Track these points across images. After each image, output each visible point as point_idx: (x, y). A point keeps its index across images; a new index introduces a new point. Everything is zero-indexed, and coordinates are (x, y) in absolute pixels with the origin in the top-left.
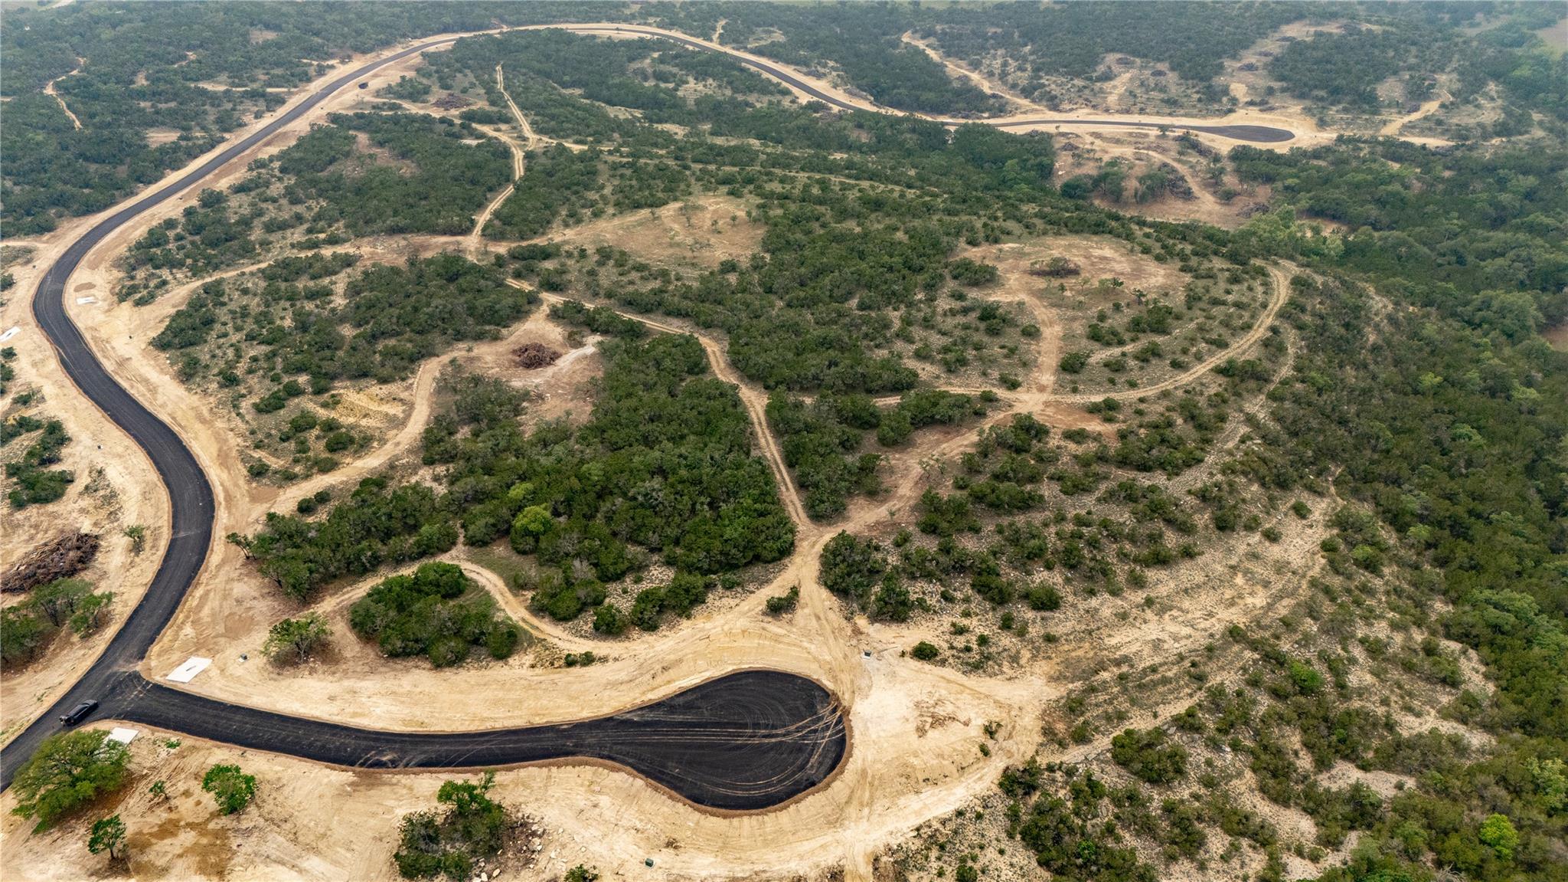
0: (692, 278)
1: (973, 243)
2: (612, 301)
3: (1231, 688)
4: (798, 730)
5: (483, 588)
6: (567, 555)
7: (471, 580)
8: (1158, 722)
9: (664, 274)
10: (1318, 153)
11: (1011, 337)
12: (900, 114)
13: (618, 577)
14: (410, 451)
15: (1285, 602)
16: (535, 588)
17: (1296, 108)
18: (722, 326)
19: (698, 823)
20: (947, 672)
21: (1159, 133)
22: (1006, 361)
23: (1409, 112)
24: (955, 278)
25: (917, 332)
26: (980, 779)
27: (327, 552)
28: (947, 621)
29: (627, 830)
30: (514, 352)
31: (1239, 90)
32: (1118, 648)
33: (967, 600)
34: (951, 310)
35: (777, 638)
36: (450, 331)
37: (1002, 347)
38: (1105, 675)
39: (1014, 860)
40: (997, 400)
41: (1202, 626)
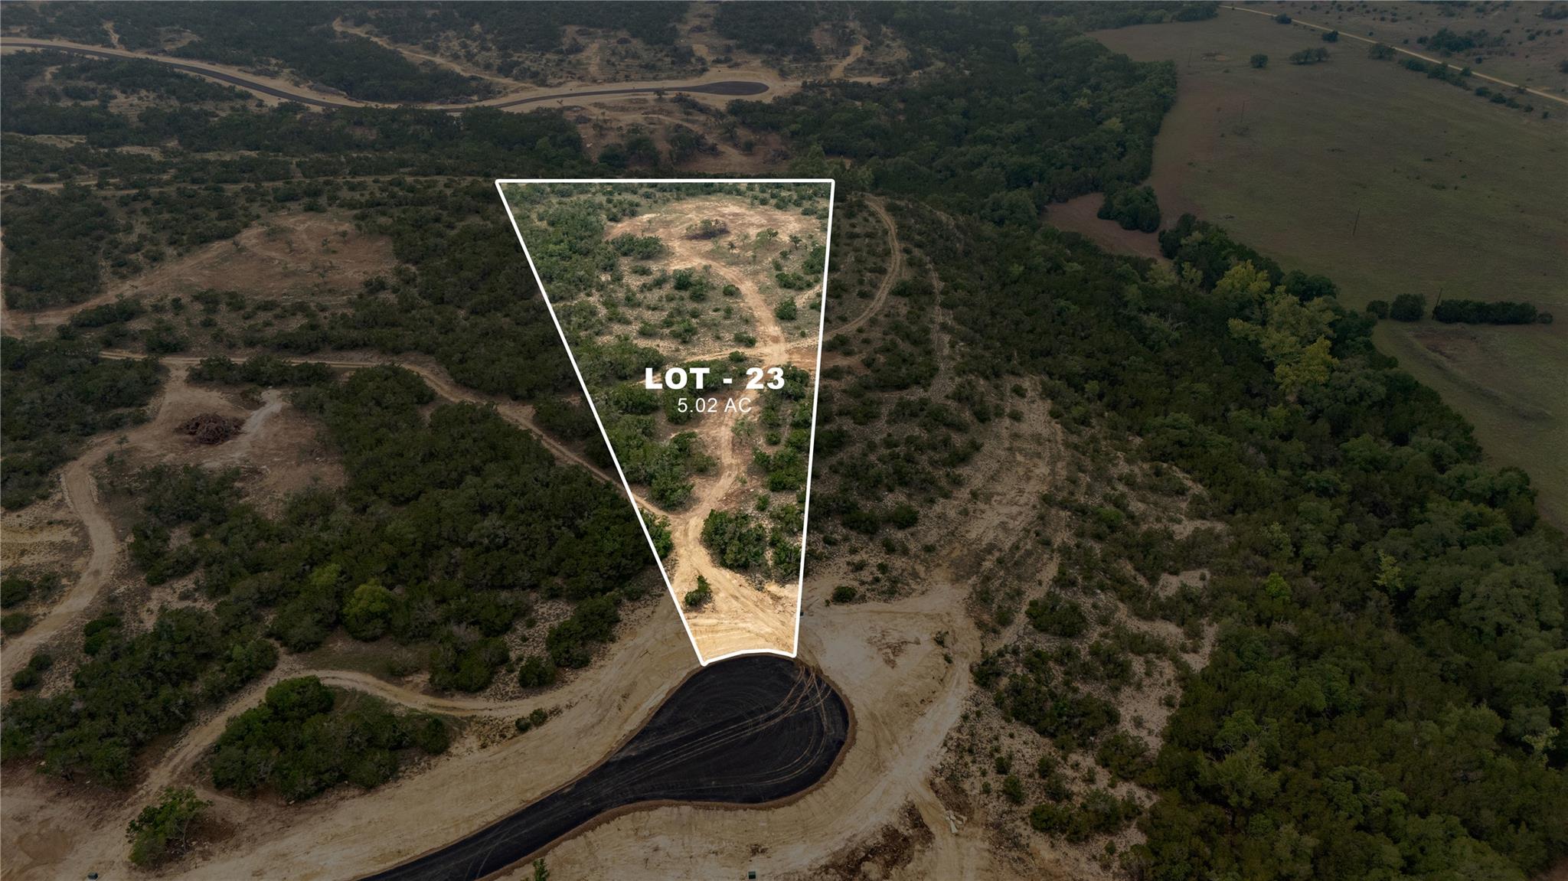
0: (338, 305)
1: (614, 219)
2: (259, 348)
3: (1072, 543)
4: (792, 701)
5: (354, 691)
6: (434, 623)
7: (331, 687)
8: (1045, 588)
9: (301, 308)
10: (796, 99)
11: (717, 299)
12: (394, 106)
13: (507, 628)
14: (121, 576)
15: (1060, 465)
16: (417, 670)
17: (756, 62)
18: (416, 347)
19: (769, 821)
20: (872, 605)
21: (656, 96)
22: (728, 322)
23: (844, 57)
24: (625, 254)
25: (630, 313)
26: (958, 683)
27: (123, 718)
28: (841, 562)
29: (705, 857)
30: (179, 430)
31: (700, 50)
32: (979, 539)
33: (846, 539)
34: (644, 285)
35: (712, 629)
36: (73, 426)
37: (716, 310)
38: (987, 564)
39: (1024, 738)
40: (746, 359)
41: (1022, 502)
